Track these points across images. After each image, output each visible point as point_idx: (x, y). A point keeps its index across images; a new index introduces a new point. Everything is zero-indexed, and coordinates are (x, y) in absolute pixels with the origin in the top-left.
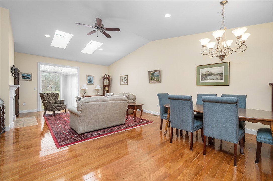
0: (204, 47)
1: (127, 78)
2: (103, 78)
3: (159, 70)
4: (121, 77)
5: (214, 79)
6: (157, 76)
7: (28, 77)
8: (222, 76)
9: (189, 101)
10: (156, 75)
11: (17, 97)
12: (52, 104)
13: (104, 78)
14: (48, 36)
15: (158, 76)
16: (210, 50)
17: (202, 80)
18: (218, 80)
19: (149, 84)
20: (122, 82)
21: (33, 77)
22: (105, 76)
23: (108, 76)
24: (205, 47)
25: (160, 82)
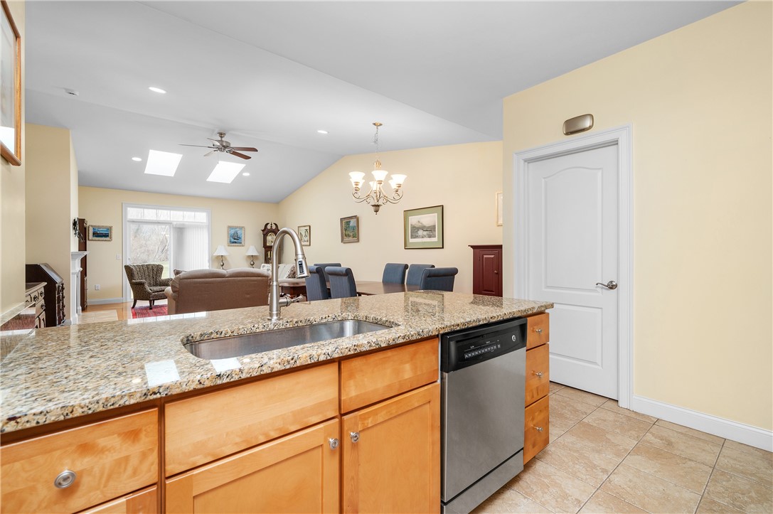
2: (263, 231)
3: (356, 217)
5: (425, 235)
7: (104, 235)
8: (435, 231)
10: (352, 227)
11: (84, 273)
12: (146, 286)
13: (266, 232)
14: (136, 159)
15: (355, 228)
17: (412, 237)
18: (431, 237)
19: (342, 243)
21: (114, 234)
22: (269, 227)
23: (274, 227)
25: (358, 240)
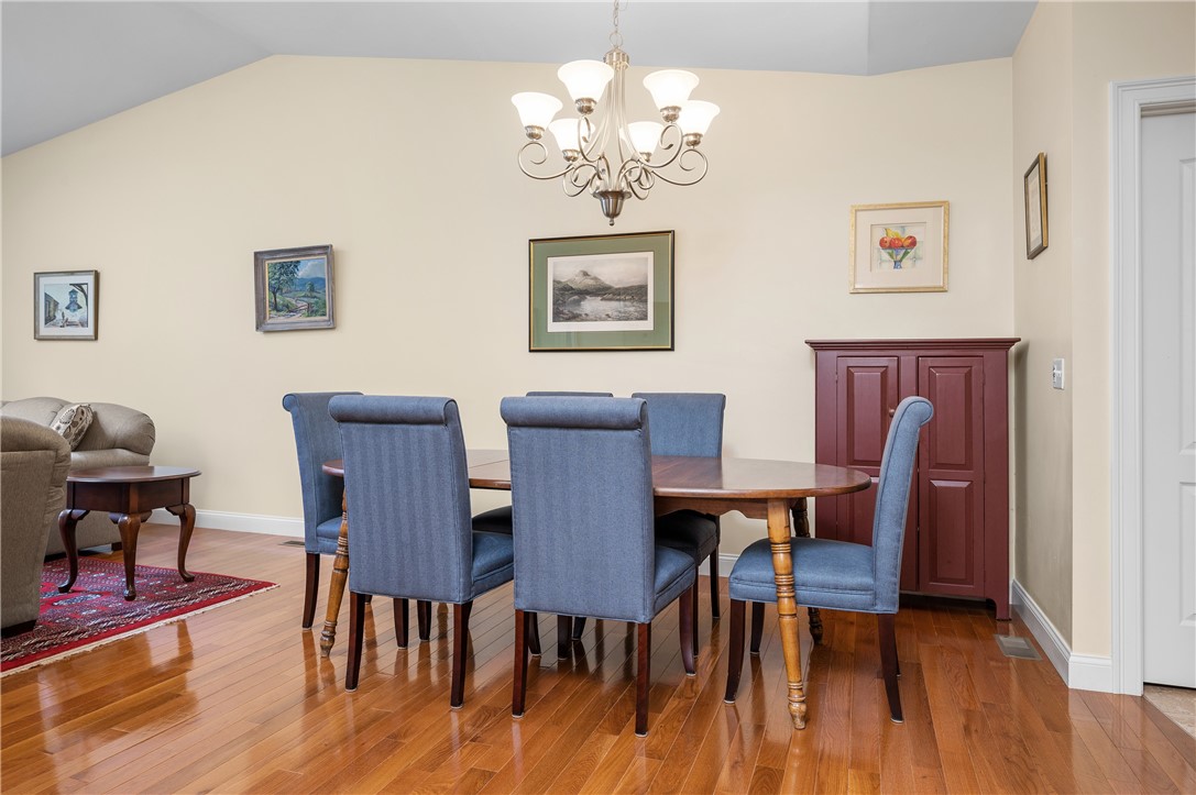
0: (531, 136)
1: (91, 287)
3: (325, 249)
4: (43, 281)
5: (610, 313)
6: (314, 285)
8: (646, 301)
9: (442, 427)
10: (303, 282)
15: (317, 286)
16: (568, 159)
17: (558, 317)
18: (627, 319)
19: (260, 334)
20: (49, 319)
24: (538, 137)
25: (332, 325)
